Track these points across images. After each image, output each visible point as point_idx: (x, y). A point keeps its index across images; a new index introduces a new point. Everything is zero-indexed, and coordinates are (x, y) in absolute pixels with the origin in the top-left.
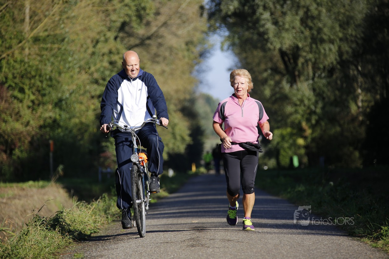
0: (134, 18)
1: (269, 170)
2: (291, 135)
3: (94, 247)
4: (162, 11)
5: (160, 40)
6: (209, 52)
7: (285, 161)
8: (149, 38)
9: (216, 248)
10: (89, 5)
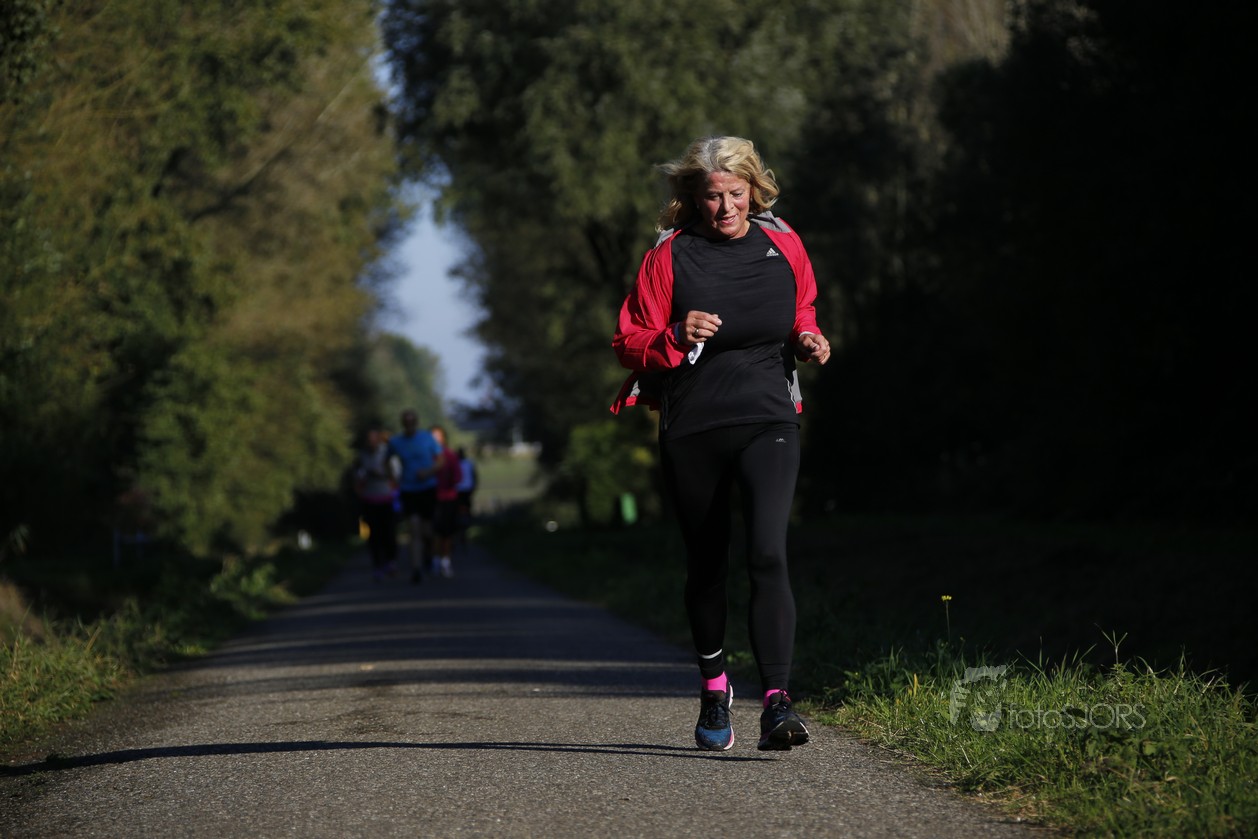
0: (203, 139)
1: (560, 531)
2: (618, 439)
3: (101, 737)
4: (275, 119)
5: (270, 196)
6: (400, 226)
7: (600, 509)
8: (244, 190)
9: (423, 734)
10: (82, 105)
